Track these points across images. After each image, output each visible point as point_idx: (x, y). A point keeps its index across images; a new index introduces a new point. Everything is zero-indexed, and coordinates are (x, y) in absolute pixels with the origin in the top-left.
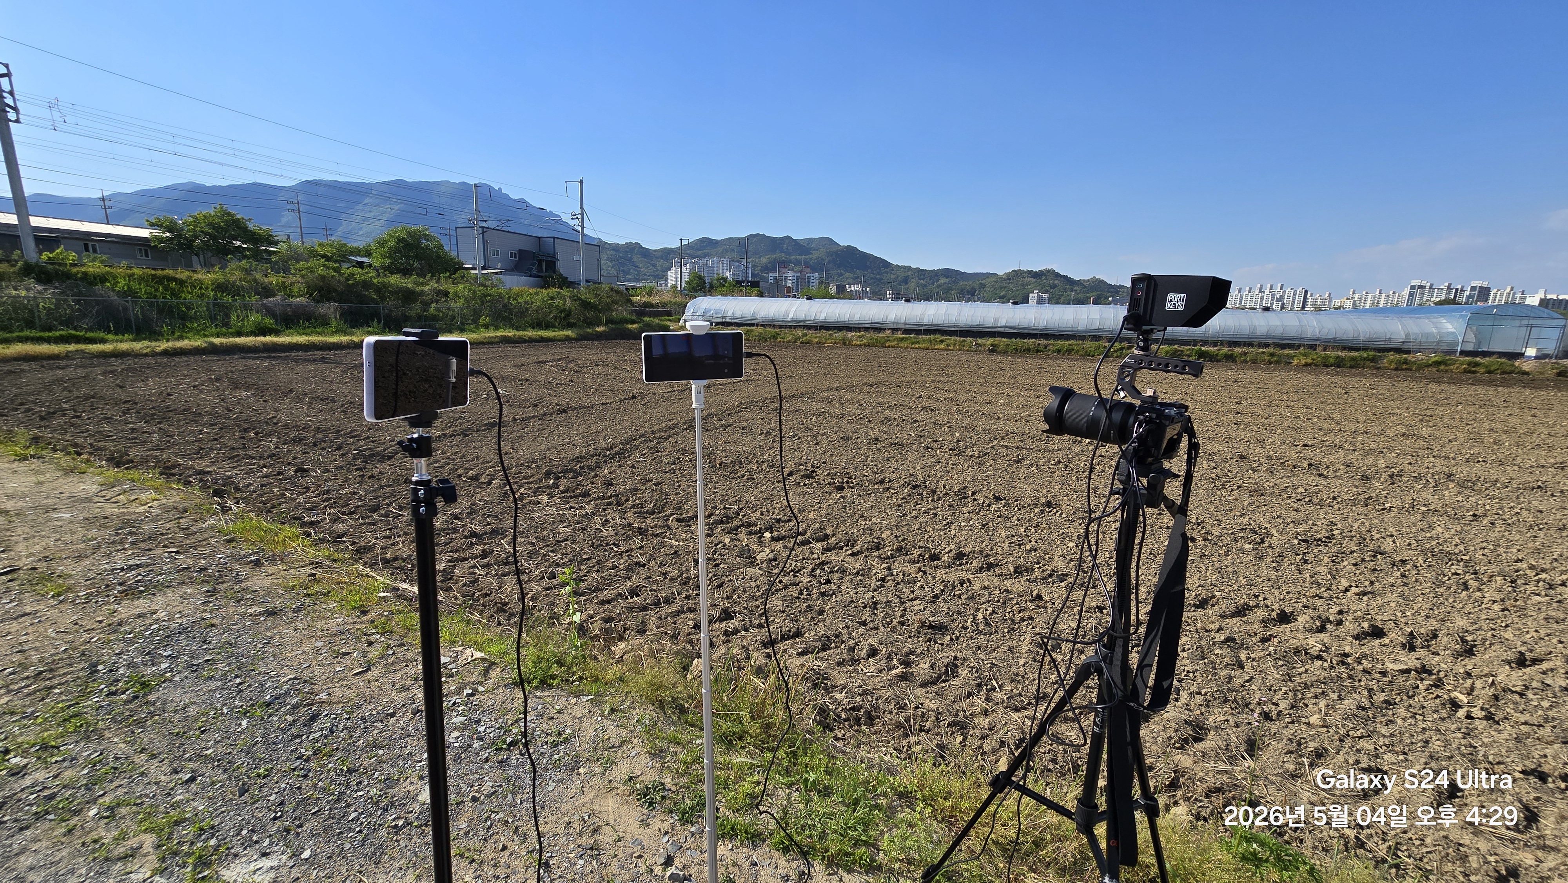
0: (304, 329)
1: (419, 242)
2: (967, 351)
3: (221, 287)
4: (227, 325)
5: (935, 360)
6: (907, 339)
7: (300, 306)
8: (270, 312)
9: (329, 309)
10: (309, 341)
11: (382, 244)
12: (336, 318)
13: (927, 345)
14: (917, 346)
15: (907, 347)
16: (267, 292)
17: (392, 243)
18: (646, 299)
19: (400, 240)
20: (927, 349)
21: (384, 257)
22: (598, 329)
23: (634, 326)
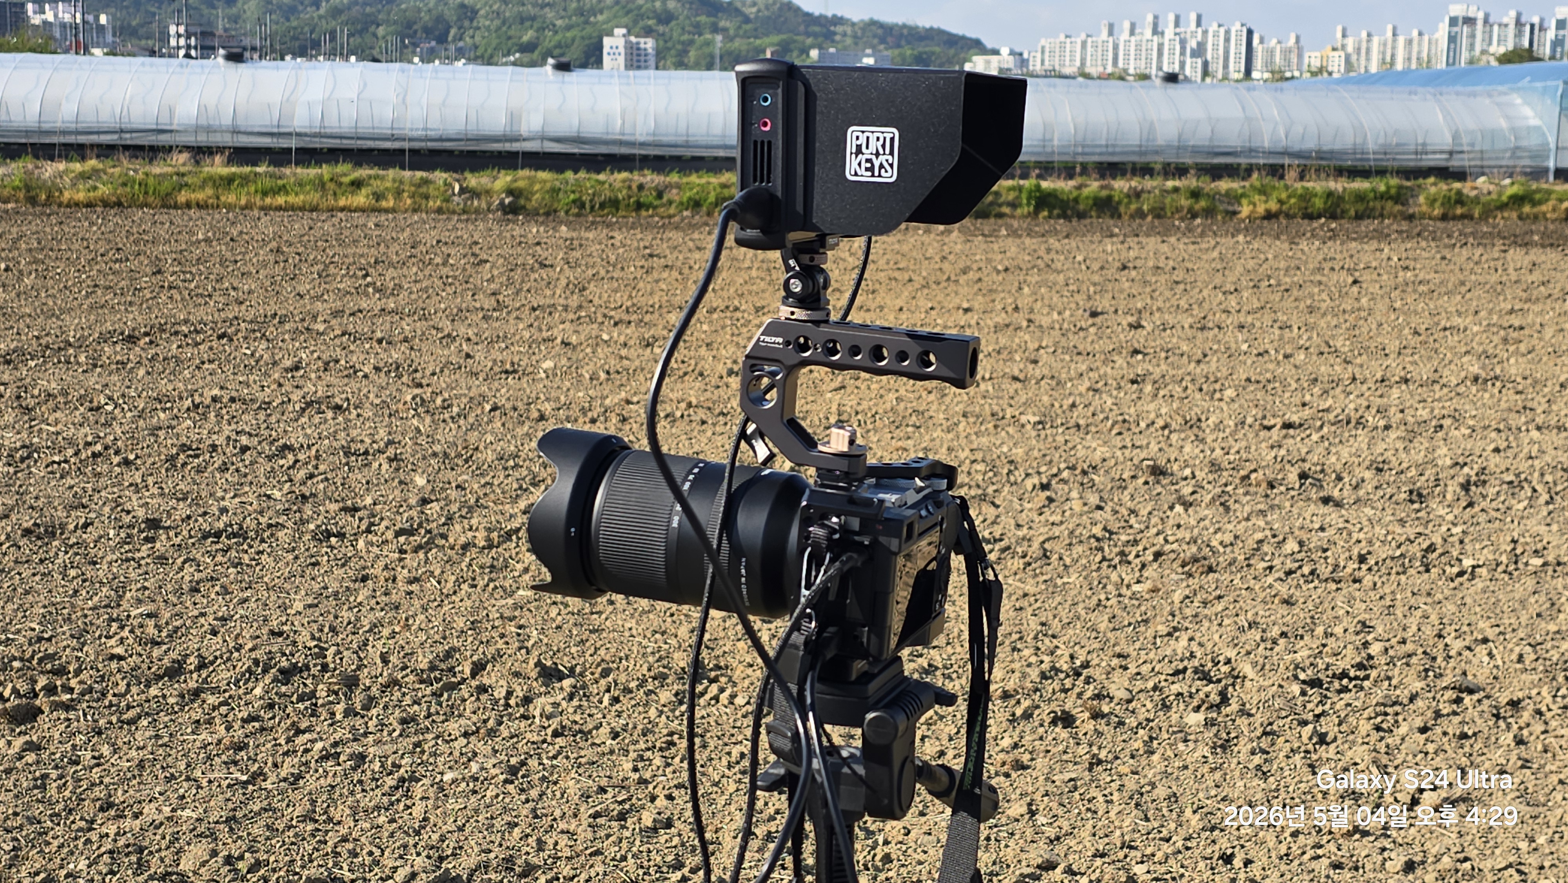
2: (439, 211)
5: (341, 243)
6: (245, 180)
13: (314, 197)
14: (280, 200)
15: (248, 207)
20: (314, 209)
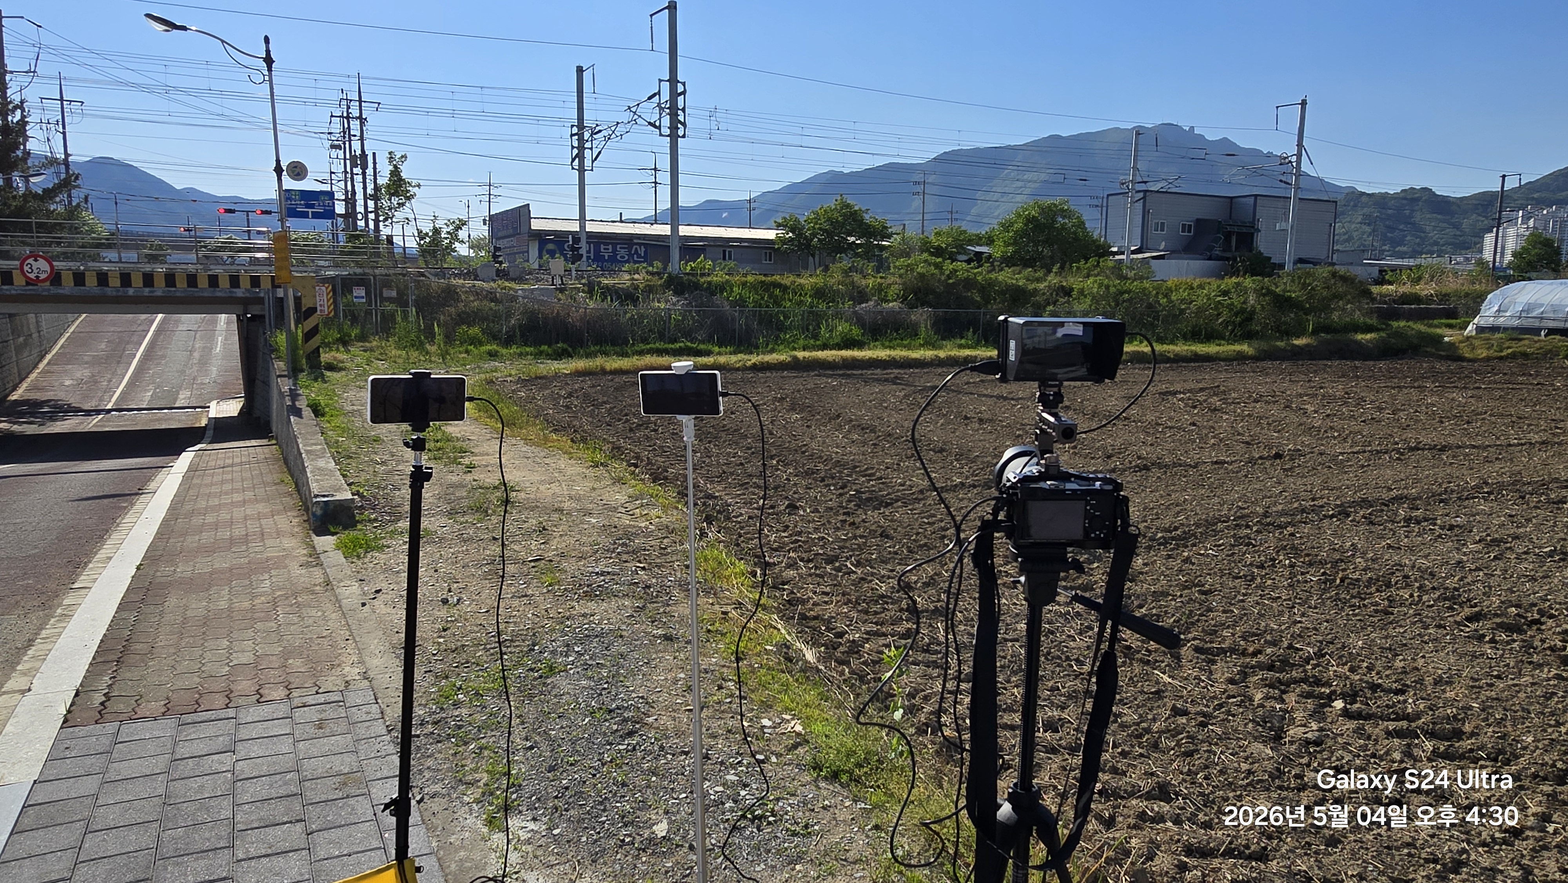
0: (890, 341)
1: (1054, 221)
3: (820, 293)
4: (816, 337)
7: (892, 312)
8: (860, 321)
9: (922, 316)
10: (889, 356)
11: (1006, 226)
12: (926, 327)
16: (861, 296)
17: (1019, 226)
18: (1406, 289)
19: (1030, 220)
21: (1007, 245)
22: (1297, 342)
23: (1369, 336)
